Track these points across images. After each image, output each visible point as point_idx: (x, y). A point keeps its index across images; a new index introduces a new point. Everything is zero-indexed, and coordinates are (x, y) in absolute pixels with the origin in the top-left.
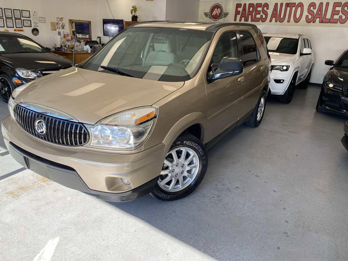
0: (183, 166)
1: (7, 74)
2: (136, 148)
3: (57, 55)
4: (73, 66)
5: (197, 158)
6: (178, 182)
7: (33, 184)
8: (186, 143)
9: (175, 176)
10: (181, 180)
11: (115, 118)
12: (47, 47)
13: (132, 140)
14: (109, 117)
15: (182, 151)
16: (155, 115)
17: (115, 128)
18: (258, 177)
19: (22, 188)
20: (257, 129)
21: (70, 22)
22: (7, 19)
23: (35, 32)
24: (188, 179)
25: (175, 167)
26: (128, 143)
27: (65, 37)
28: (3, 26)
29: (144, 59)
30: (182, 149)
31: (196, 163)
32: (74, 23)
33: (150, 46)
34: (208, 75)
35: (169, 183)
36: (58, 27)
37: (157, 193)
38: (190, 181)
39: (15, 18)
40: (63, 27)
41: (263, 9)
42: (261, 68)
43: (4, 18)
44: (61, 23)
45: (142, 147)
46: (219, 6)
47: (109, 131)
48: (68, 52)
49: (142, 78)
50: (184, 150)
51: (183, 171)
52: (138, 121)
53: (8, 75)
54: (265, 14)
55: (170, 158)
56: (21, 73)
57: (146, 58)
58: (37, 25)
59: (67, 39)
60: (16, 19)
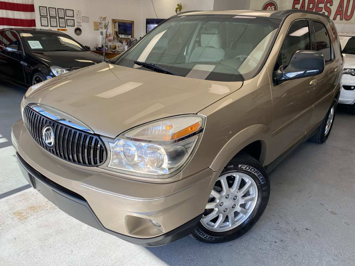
0: (235, 198)
1: (41, 72)
2: (172, 175)
3: (98, 55)
4: (103, 61)
5: (255, 188)
6: (227, 219)
7: (46, 203)
8: (242, 167)
9: (224, 211)
10: (231, 216)
11: (144, 130)
12: (87, 46)
13: (166, 164)
14: (135, 128)
15: (234, 178)
16: (201, 127)
17: (143, 144)
18: (335, 214)
19: (33, 207)
20: (323, 146)
21: (113, 22)
22: (51, 18)
23: (78, 32)
24: (241, 215)
25: (224, 200)
26: (160, 167)
27: (107, 37)
28: (47, 25)
29: (187, 57)
30: (234, 175)
31: (253, 194)
32: (117, 23)
33: (196, 42)
34: (274, 74)
35: (215, 220)
36: (101, 27)
37: (198, 233)
38: (243, 218)
39: (58, 17)
40: (106, 27)
41: (326, 6)
42: (335, 70)
43: (48, 17)
44: (104, 23)
45: (180, 173)
46: (273, 3)
47: (135, 149)
48: (109, 52)
49: (185, 77)
50: (238, 176)
51: (235, 205)
52: (176, 137)
53: (42, 74)
54: (328, 11)
55: (218, 186)
56: (56, 72)
57: (191, 55)
58: (81, 24)
59: (109, 39)
60: (60, 18)
